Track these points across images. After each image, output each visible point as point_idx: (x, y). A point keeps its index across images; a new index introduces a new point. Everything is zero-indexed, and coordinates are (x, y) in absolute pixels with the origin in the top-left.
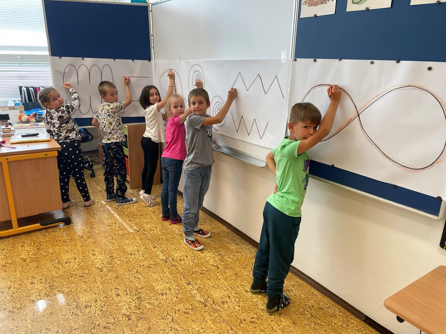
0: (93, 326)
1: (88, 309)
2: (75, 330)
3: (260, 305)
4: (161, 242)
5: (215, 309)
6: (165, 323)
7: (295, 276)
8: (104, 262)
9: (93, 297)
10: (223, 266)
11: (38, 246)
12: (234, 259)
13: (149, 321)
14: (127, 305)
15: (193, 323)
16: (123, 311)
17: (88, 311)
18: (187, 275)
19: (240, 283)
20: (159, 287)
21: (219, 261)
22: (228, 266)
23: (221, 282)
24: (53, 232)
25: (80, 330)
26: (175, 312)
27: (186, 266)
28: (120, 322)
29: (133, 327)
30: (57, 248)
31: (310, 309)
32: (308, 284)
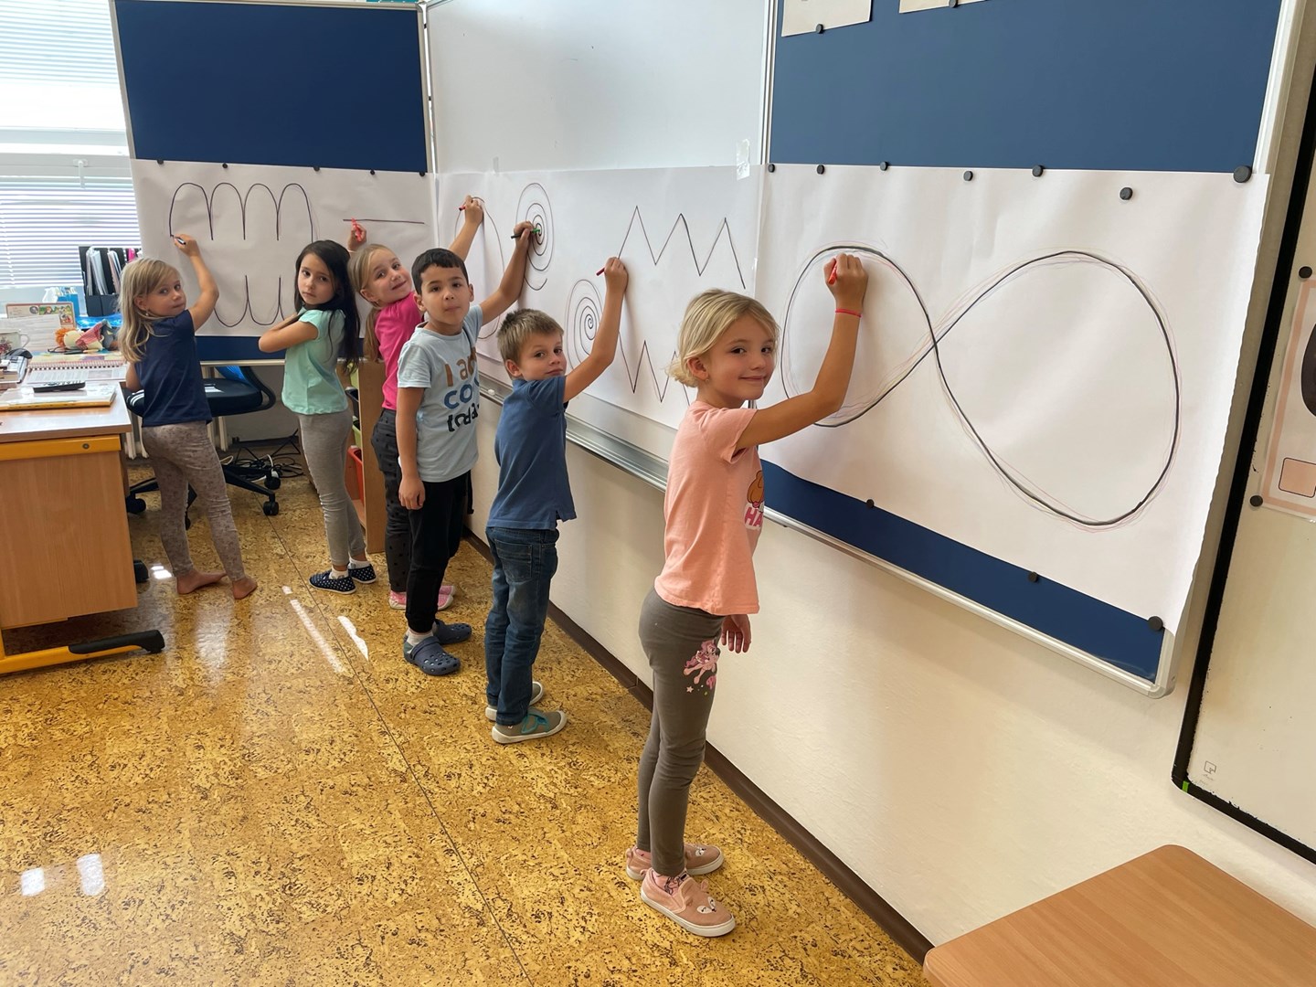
0: (130, 962)
1: (130, 912)
2: (75, 970)
3: (650, 929)
4: (408, 717)
5: (507, 935)
6: (340, 972)
7: (788, 843)
8: (220, 771)
9: (156, 875)
10: (573, 801)
11: (49, 712)
12: (613, 780)
13: (297, 960)
14: (247, 907)
15: (428, 976)
16: (228, 926)
17: (127, 918)
18: (455, 823)
19: (609, 856)
20: (356, 857)
21: (564, 783)
22: (588, 802)
23: (551, 851)
24: (105, 672)
25: (89, 971)
26: (383, 938)
27: (460, 794)
28: (210, 958)
29: (244, 975)
30: (102, 720)
31: (802, 951)
32: (819, 872)
